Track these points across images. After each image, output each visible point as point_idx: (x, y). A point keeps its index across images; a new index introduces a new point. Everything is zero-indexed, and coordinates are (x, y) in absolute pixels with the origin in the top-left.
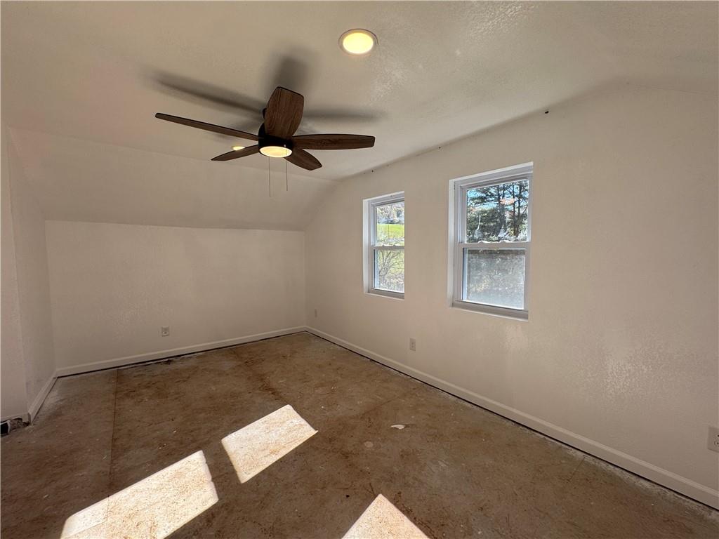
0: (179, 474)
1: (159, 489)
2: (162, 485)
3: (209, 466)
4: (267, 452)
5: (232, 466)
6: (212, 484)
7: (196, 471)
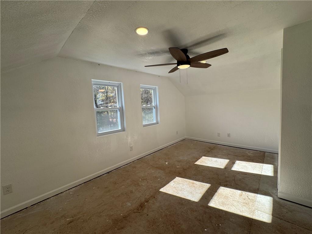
0: (223, 204)
1: (233, 205)
2: (231, 205)
3: (212, 197)
4: (194, 185)
5: (207, 191)
6: (217, 191)
7: (217, 199)
